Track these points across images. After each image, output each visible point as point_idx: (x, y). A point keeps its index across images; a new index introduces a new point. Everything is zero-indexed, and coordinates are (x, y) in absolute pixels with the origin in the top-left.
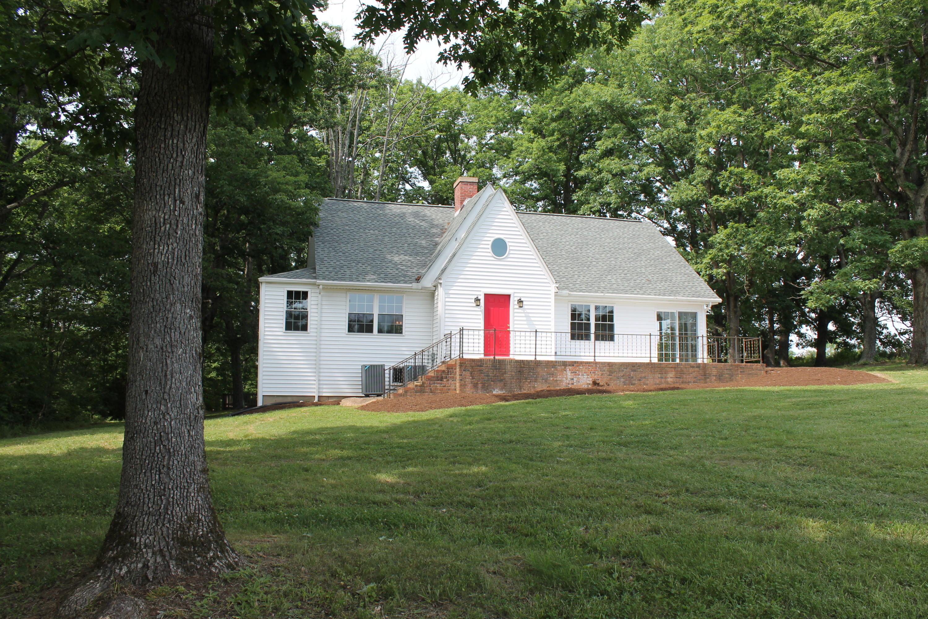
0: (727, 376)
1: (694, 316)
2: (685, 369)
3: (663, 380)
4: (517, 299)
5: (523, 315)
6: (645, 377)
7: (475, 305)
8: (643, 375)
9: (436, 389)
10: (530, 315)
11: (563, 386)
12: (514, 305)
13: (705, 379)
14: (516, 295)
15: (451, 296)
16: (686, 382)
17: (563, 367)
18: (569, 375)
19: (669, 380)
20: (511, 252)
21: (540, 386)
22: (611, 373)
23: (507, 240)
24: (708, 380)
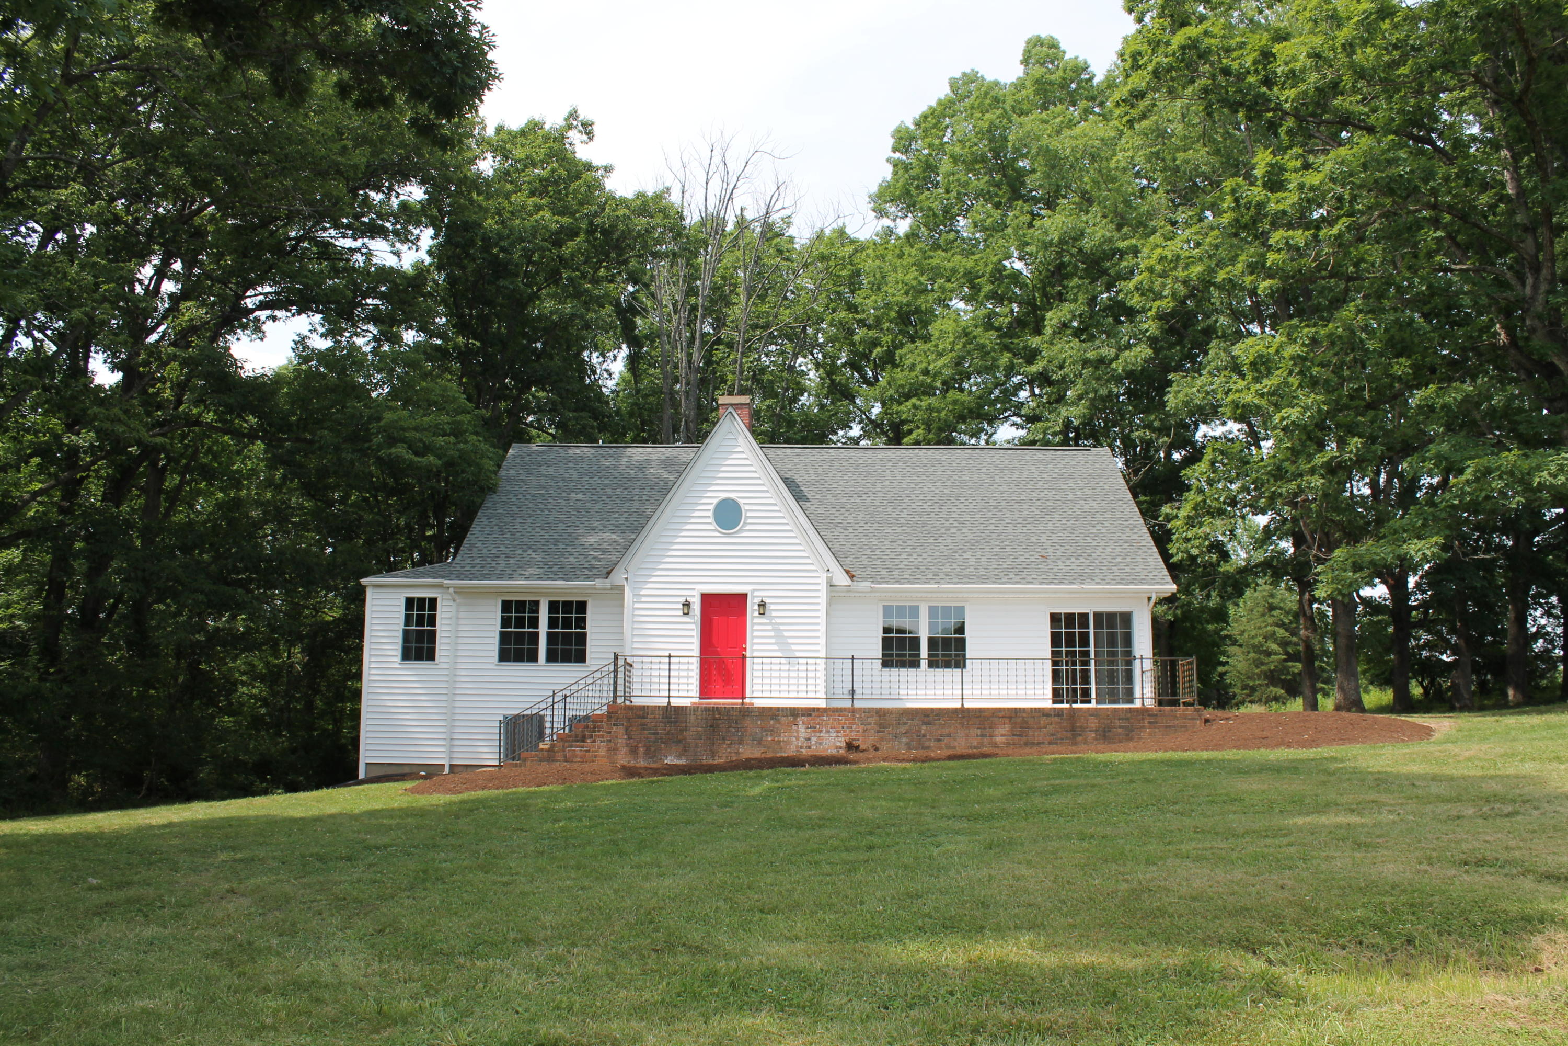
0: (1120, 730)
1: (1126, 618)
2: (1031, 721)
3: (986, 740)
4: (757, 601)
5: (770, 627)
6: (949, 735)
7: (681, 613)
8: (946, 731)
9: (574, 756)
10: (782, 627)
11: (790, 751)
12: (753, 611)
13: (1074, 736)
14: (756, 594)
15: (644, 599)
16: (1033, 744)
17: (791, 719)
18: (802, 731)
19: (999, 739)
20: (749, 521)
21: (749, 751)
22: (882, 727)
23: (741, 502)
24: (1079, 739)
